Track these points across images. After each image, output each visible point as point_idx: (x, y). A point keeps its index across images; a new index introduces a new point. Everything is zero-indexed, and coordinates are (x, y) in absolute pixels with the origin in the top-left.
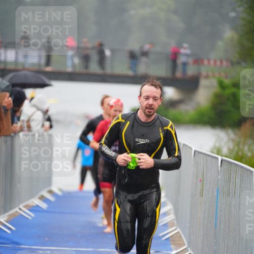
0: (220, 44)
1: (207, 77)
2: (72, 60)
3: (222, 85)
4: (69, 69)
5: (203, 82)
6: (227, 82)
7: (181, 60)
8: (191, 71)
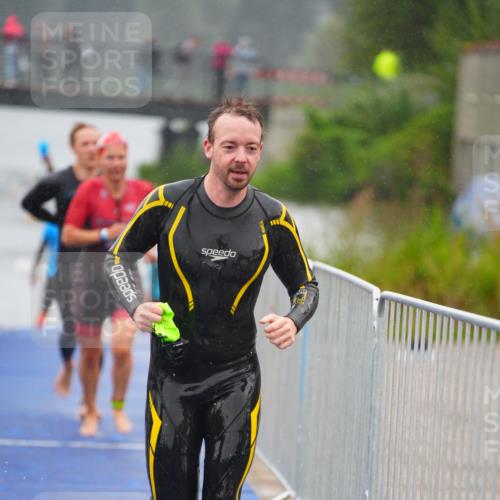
0: (311, 39)
1: (285, 104)
2: (16, 63)
3: (315, 123)
4: (10, 82)
5: (279, 115)
6: (324, 114)
7: (235, 68)
8: (255, 90)
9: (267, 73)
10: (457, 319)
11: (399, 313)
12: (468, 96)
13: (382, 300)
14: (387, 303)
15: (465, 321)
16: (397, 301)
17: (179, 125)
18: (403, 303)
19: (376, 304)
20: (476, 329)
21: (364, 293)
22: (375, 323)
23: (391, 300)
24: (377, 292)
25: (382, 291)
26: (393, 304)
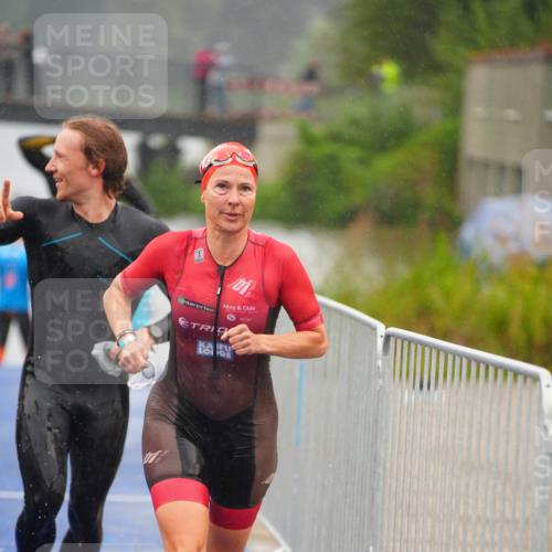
1: (274, 118)
3: (308, 139)
5: (268, 131)
6: (318, 130)
8: (239, 103)
9: (255, 83)
10: (470, 359)
11: (406, 351)
12: (475, 111)
13: (387, 338)
14: (392, 341)
15: (479, 361)
16: (404, 339)
17: (157, 141)
18: (410, 341)
19: (380, 342)
20: (491, 369)
21: (368, 329)
22: (380, 363)
23: (397, 337)
24: (381, 329)
25: (387, 327)
26: (399, 342)
